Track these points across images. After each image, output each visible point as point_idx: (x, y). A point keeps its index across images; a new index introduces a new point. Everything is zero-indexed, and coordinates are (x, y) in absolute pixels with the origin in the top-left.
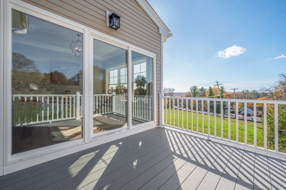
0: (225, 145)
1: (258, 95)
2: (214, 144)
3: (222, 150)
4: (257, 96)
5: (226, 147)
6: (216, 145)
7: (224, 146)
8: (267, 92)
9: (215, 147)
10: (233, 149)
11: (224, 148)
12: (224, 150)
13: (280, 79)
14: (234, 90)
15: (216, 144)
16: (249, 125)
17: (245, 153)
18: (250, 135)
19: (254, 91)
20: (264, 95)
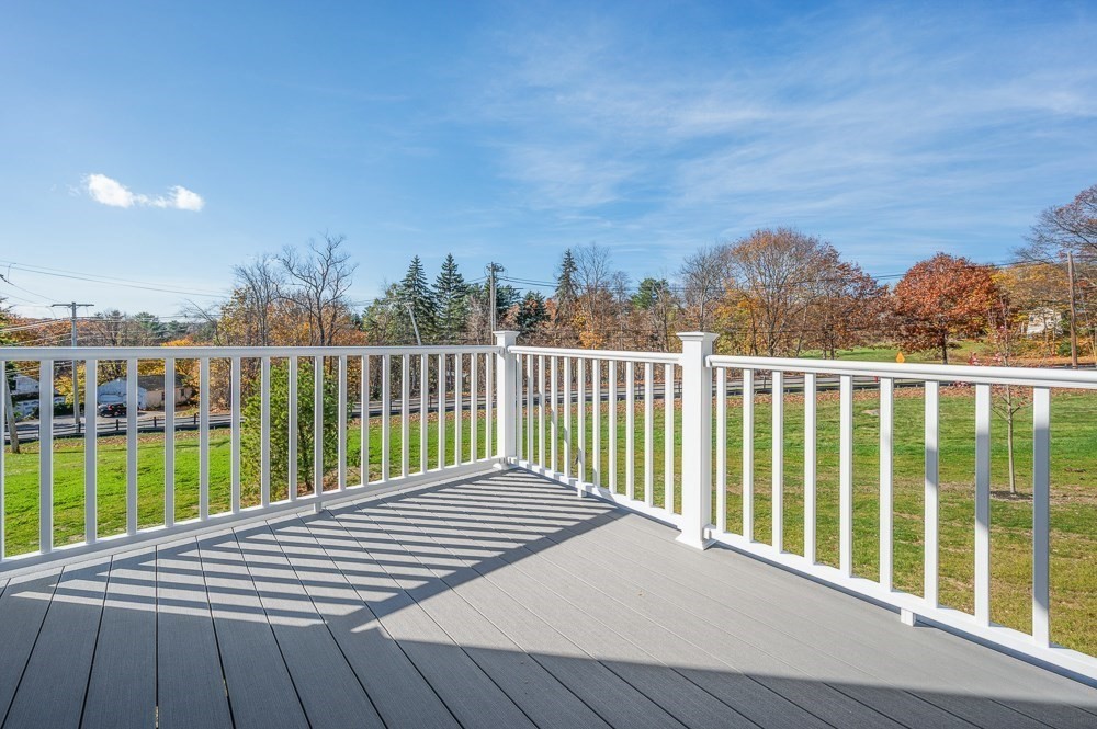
0: (156, 555)
1: (160, 331)
2: (101, 579)
3: (156, 584)
4: (159, 333)
5: (163, 563)
6: (108, 580)
7: (152, 563)
8: (203, 321)
9: (114, 588)
10: (194, 553)
11: (157, 569)
12: (163, 577)
13: (237, 283)
14: (70, 310)
15: (106, 574)
16: (149, 445)
17: (244, 545)
18: (183, 481)
19: (144, 315)
20: (180, 331)
